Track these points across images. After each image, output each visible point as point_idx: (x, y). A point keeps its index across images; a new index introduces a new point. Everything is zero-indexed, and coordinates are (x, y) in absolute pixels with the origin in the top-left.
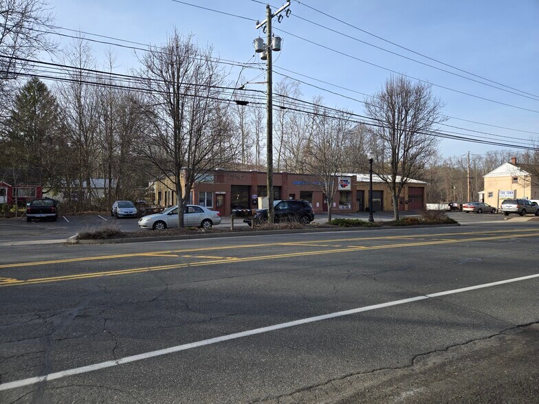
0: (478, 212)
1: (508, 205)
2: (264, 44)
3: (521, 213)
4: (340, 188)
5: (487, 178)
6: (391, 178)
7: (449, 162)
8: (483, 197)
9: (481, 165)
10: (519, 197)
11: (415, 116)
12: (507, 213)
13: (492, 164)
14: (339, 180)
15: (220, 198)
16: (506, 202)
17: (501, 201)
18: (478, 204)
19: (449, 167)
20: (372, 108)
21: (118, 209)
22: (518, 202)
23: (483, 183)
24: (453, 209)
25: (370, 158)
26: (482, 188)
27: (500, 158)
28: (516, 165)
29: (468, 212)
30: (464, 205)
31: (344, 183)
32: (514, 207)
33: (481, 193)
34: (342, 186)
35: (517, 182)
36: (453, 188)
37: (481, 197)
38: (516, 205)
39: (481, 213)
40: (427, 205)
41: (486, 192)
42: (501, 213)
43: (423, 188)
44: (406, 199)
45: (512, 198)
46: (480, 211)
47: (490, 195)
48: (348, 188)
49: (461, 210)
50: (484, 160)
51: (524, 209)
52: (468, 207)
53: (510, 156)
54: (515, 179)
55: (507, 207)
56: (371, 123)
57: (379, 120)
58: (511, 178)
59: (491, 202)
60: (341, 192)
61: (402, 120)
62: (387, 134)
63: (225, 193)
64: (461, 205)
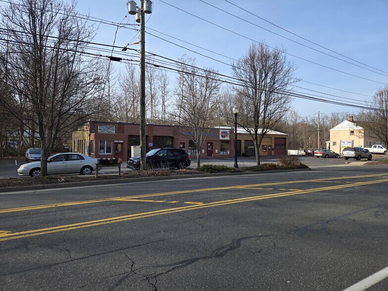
0: (325, 157)
1: (348, 152)
2: (138, 7)
3: (357, 158)
4: (221, 138)
5: (332, 131)
6: (253, 130)
7: (306, 120)
8: (329, 145)
9: (328, 122)
10: (356, 146)
11: (273, 78)
12: (347, 158)
13: (335, 121)
14: (220, 132)
15: (119, 146)
16: (346, 149)
17: (343, 149)
18: (326, 151)
19: (306, 124)
20: (238, 71)
21: (29, 155)
22: (355, 149)
23: (329, 135)
24: (308, 154)
25: (235, 113)
26: (328, 139)
27: (340, 117)
28: (353, 121)
29: (318, 157)
30: (315, 151)
31: (224, 134)
32: (352, 153)
33: (327, 143)
34: (222, 136)
35: (354, 135)
36: (308, 138)
37: (328, 146)
38: (354, 152)
39: (328, 157)
40: (289, 151)
41: (331, 142)
42: (342, 158)
43: (286, 138)
44: (273, 147)
45: (351, 146)
46: (327, 156)
47: (334, 144)
48: (227, 138)
49: (313, 155)
50: (330, 119)
51: (360, 155)
52: (318, 153)
53: (347, 116)
54: (352, 132)
55: (347, 153)
56: (237, 83)
57: (243, 81)
58: (349, 131)
59: (335, 149)
60: (222, 141)
61: (262, 81)
62: (251, 93)
63: (123, 142)
64: (313, 152)
